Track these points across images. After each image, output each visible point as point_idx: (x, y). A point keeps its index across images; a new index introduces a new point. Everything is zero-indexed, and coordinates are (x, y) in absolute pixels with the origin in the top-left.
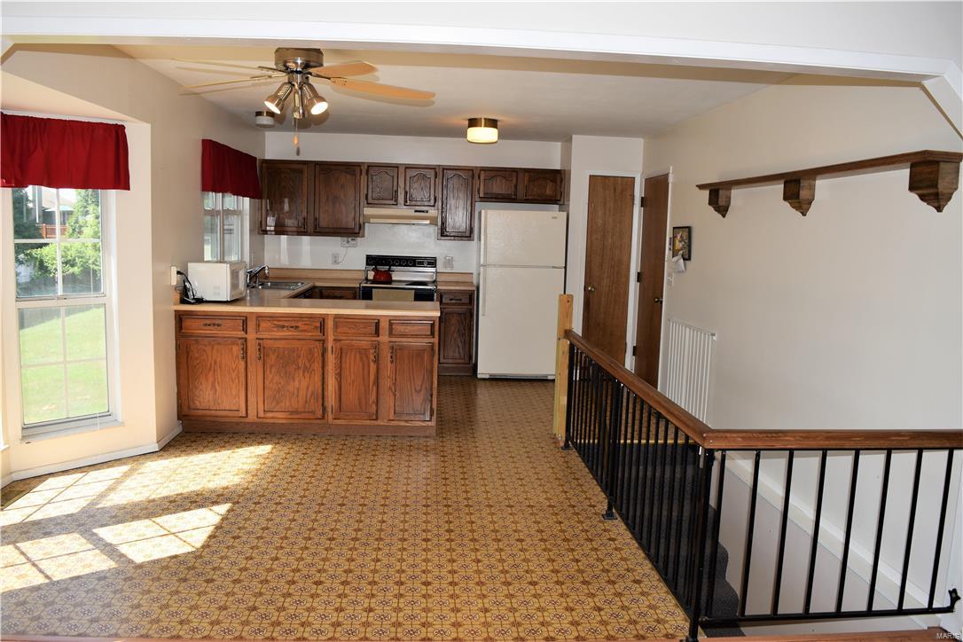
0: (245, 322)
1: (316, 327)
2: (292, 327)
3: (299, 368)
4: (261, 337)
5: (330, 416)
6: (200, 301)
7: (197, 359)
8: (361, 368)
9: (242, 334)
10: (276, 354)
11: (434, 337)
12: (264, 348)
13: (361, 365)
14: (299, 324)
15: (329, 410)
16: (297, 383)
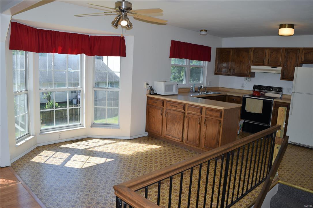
0: (163, 102)
1: (182, 108)
2: (175, 106)
3: (176, 122)
4: (167, 108)
5: (184, 141)
6: (156, 94)
7: (151, 113)
8: (195, 126)
9: (162, 107)
10: (170, 115)
11: (221, 118)
12: (167, 112)
13: (195, 124)
14: (177, 105)
15: (184, 139)
16: (175, 127)
